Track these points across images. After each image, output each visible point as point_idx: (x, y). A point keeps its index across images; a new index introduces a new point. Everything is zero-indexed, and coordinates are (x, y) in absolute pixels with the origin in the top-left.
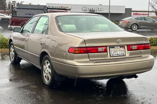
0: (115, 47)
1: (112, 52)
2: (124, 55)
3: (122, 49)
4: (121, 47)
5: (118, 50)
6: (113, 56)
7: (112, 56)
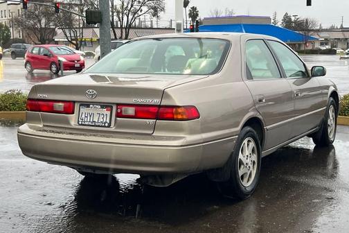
0: (91, 106)
1: (83, 116)
2: (106, 125)
3: (105, 111)
4: (102, 107)
5: (95, 112)
6: (82, 125)
7: (80, 123)
